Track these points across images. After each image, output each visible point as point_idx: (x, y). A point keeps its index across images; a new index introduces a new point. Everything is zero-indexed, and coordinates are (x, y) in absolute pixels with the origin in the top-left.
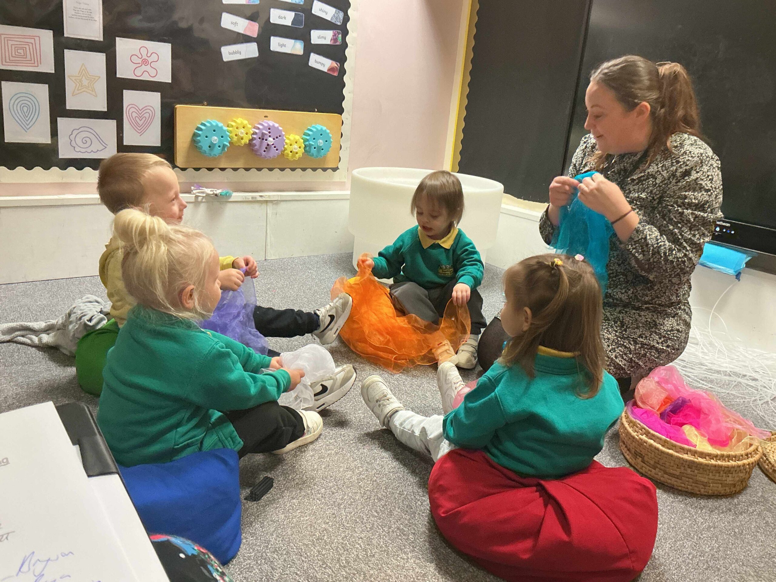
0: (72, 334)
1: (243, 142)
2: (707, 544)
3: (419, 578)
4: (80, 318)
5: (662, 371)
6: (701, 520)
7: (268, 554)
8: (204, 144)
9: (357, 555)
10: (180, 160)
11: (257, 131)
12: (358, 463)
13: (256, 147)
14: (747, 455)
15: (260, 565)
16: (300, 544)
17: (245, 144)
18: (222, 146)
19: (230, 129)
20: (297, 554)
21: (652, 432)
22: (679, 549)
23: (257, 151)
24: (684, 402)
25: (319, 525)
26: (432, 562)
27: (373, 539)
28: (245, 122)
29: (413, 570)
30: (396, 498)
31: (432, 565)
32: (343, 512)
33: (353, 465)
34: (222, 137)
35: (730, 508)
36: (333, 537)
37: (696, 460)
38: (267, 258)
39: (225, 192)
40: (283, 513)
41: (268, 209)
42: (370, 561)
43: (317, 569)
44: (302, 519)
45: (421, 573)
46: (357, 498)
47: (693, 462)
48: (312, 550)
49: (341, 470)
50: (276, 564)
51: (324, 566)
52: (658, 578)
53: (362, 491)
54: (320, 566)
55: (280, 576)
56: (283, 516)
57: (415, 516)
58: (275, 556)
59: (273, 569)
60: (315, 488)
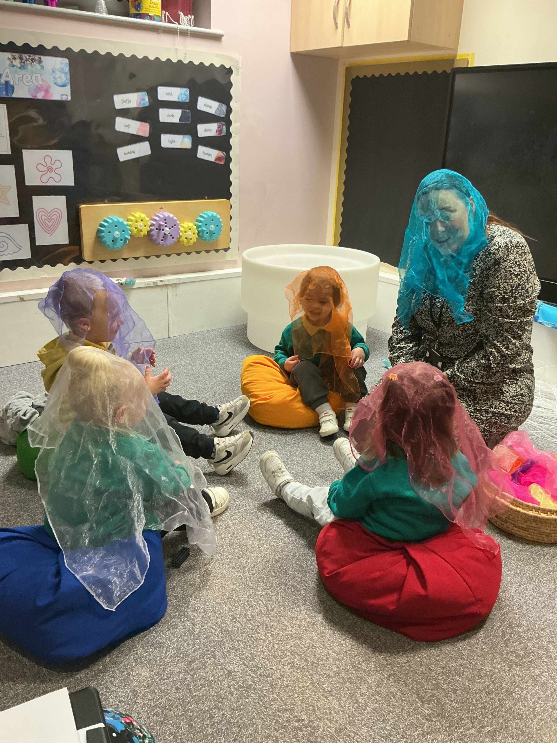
0: (10, 428)
1: (142, 234)
2: (546, 586)
3: (310, 626)
4: (16, 414)
5: (515, 436)
6: (543, 566)
8: (108, 239)
9: (260, 610)
10: (87, 254)
11: (154, 223)
12: (258, 530)
13: (154, 237)
15: (183, 622)
16: (215, 603)
17: (144, 235)
18: (123, 239)
19: (130, 223)
20: (212, 612)
22: (522, 592)
23: (156, 240)
24: (532, 463)
25: (229, 586)
26: (319, 613)
27: (272, 596)
28: (143, 215)
29: (305, 620)
30: (290, 560)
31: (320, 615)
32: (248, 574)
33: (254, 532)
34: (123, 231)
36: (240, 596)
37: (539, 515)
38: (171, 336)
39: (129, 281)
41: (169, 293)
42: (270, 614)
43: (228, 623)
44: (214, 582)
45: (312, 622)
46: (259, 561)
47: (536, 517)
48: (224, 608)
49: (245, 537)
50: (196, 621)
51: (234, 621)
52: (503, 617)
53: (263, 554)
54: (231, 621)
55: (200, 631)
56: (199, 580)
57: (306, 574)
58: (195, 614)
59: (194, 625)
60: (224, 555)
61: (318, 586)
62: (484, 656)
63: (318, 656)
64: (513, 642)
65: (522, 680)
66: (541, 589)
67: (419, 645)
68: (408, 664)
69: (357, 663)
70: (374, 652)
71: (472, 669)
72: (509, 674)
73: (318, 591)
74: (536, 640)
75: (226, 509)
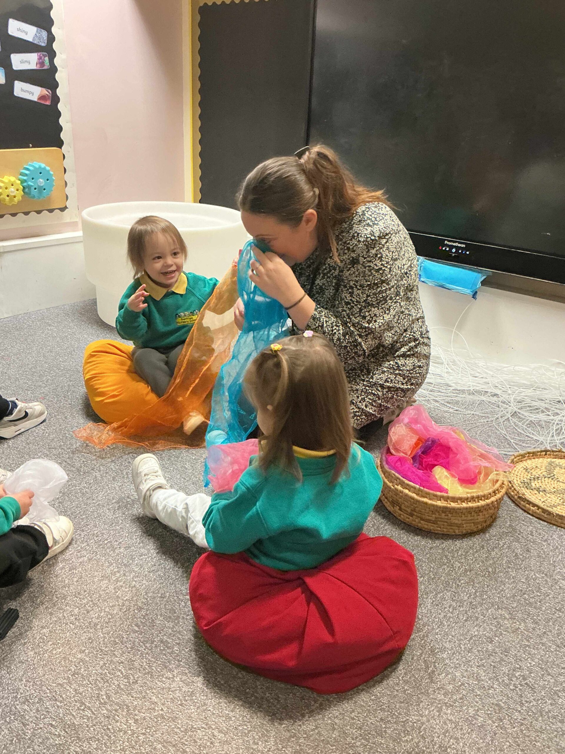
2: (464, 591)
3: (186, 698)
5: (411, 411)
6: (457, 564)
7: (18, 707)
9: (118, 685)
12: (114, 567)
14: (494, 492)
15: (9, 723)
16: (55, 685)
20: (51, 700)
21: (407, 482)
22: (440, 603)
24: (433, 441)
25: (74, 655)
26: (199, 676)
27: (134, 661)
29: (180, 690)
30: (157, 604)
31: (200, 678)
32: (100, 633)
33: (109, 571)
35: (483, 545)
36: (90, 669)
37: (449, 505)
40: (33, 649)
42: (132, 689)
43: (74, 714)
44: (54, 652)
45: (189, 691)
46: (115, 612)
47: (446, 508)
48: (68, 690)
49: (96, 580)
50: (27, 718)
51: (82, 708)
52: (423, 642)
53: (121, 602)
54: (79, 709)
55: (33, 733)
56: (32, 653)
57: (179, 622)
58: (26, 707)
59: (24, 725)
60: (67, 610)
61: (195, 636)
62: (407, 701)
63: (199, 742)
64: (439, 675)
65: (456, 727)
66: (460, 595)
67: (328, 700)
68: (317, 731)
69: (251, 742)
70: (272, 721)
71: (395, 723)
72: (440, 722)
73: (196, 644)
74: (464, 665)
75: (70, 544)
